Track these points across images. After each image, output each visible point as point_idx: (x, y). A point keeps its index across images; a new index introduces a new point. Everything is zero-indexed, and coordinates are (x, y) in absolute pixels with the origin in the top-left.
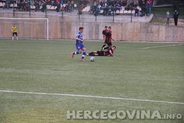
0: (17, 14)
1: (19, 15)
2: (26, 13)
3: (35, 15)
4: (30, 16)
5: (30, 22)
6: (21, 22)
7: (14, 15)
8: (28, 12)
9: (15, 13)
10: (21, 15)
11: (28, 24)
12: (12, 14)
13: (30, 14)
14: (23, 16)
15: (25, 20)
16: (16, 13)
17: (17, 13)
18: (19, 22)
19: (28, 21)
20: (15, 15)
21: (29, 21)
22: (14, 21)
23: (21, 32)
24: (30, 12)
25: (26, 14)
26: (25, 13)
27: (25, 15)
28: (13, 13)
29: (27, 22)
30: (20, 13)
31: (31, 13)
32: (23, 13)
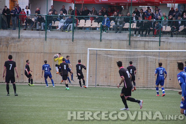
0: (135, 41)
1: (139, 43)
2: (152, 40)
3: (170, 43)
4: (160, 45)
5: (159, 56)
6: (143, 57)
7: (129, 45)
8: (157, 39)
9: (131, 39)
10: (142, 43)
11: (156, 60)
12: (125, 42)
13: (160, 42)
14: (147, 45)
15: (150, 53)
16: (134, 39)
17: (136, 39)
18: (139, 57)
19: (154, 55)
20: (133, 43)
21: (158, 54)
22: (130, 55)
23: (142, 75)
24: (160, 38)
25: (152, 41)
26: (150, 40)
27: (151, 44)
28: (129, 39)
29: (154, 58)
30: (141, 39)
31: (162, 40)
32: (147, 39)
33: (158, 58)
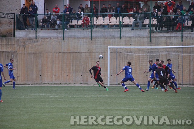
0: (156, 37)
1: (160, 39)
2: (174, 35)
3: (193, 38)
4: (182, 41)
5: (182, 52)
6: (165, 53)
7: (150, 41)
8: (179, 34)
9: (152, 35)
10: (164, 39)
11: (178, 56)
12: (146, 39)
13: (182, 37)
14: (168, 41)
15: (172, 49)
16: (155, 35)
17: (157, 36)
18: (161, 54)
19: (178, 52)
20: (154, 40)
21: (181, 50)
22: (152, 52)
24: (182, 34)
25: (174, 37)
26: (171, 35)
27: (173, 40)
28: (149, 35)
29: (177, 54)
30: (162, 35)
31: (184, 35)
32: (168, 34)
33: (181, 54)
